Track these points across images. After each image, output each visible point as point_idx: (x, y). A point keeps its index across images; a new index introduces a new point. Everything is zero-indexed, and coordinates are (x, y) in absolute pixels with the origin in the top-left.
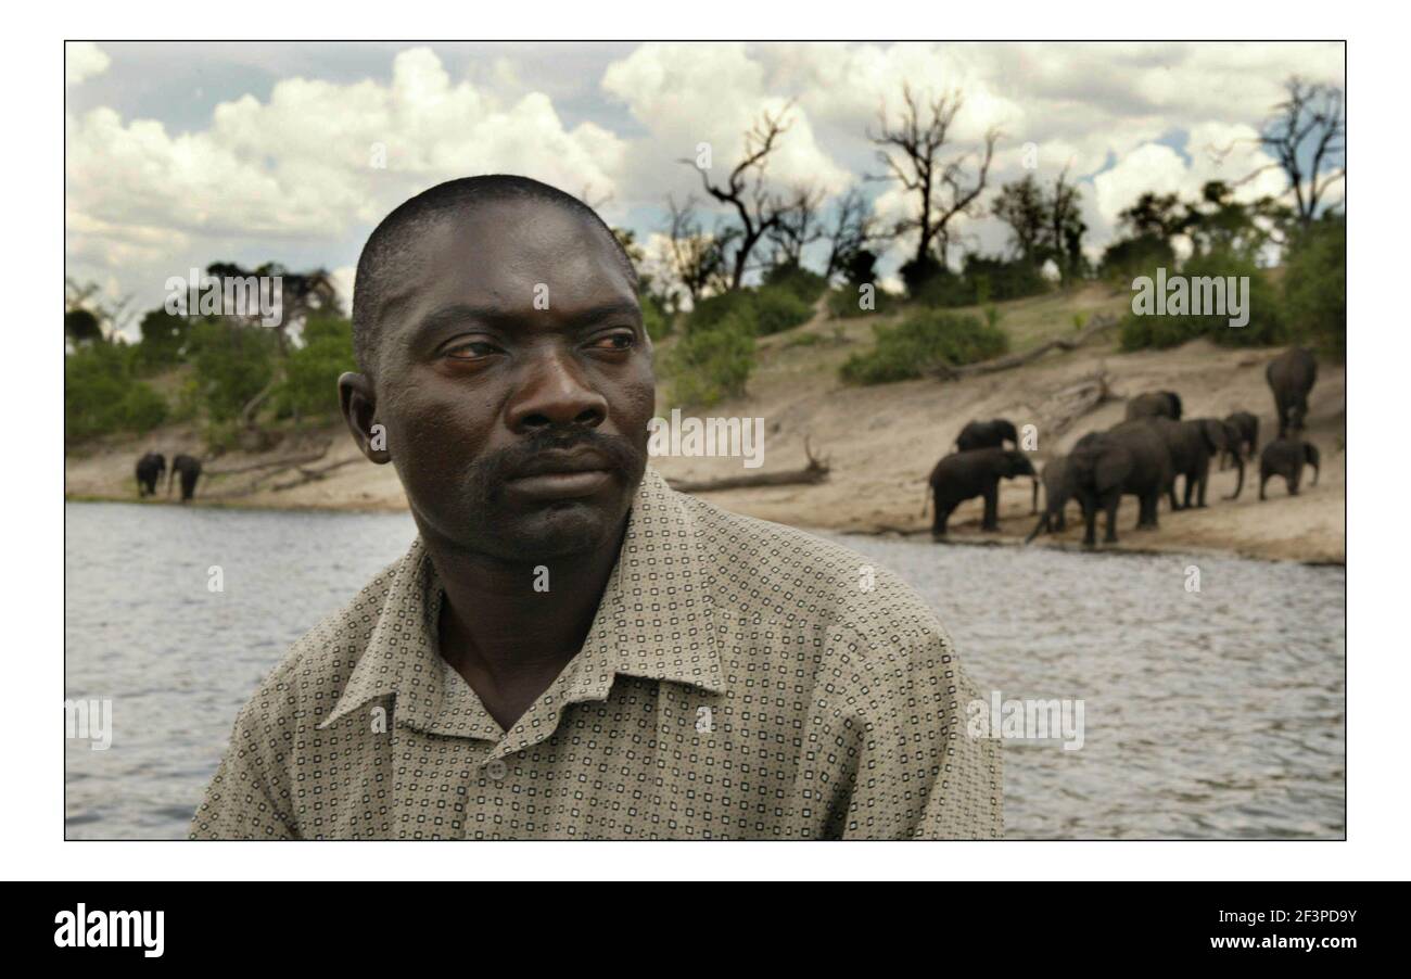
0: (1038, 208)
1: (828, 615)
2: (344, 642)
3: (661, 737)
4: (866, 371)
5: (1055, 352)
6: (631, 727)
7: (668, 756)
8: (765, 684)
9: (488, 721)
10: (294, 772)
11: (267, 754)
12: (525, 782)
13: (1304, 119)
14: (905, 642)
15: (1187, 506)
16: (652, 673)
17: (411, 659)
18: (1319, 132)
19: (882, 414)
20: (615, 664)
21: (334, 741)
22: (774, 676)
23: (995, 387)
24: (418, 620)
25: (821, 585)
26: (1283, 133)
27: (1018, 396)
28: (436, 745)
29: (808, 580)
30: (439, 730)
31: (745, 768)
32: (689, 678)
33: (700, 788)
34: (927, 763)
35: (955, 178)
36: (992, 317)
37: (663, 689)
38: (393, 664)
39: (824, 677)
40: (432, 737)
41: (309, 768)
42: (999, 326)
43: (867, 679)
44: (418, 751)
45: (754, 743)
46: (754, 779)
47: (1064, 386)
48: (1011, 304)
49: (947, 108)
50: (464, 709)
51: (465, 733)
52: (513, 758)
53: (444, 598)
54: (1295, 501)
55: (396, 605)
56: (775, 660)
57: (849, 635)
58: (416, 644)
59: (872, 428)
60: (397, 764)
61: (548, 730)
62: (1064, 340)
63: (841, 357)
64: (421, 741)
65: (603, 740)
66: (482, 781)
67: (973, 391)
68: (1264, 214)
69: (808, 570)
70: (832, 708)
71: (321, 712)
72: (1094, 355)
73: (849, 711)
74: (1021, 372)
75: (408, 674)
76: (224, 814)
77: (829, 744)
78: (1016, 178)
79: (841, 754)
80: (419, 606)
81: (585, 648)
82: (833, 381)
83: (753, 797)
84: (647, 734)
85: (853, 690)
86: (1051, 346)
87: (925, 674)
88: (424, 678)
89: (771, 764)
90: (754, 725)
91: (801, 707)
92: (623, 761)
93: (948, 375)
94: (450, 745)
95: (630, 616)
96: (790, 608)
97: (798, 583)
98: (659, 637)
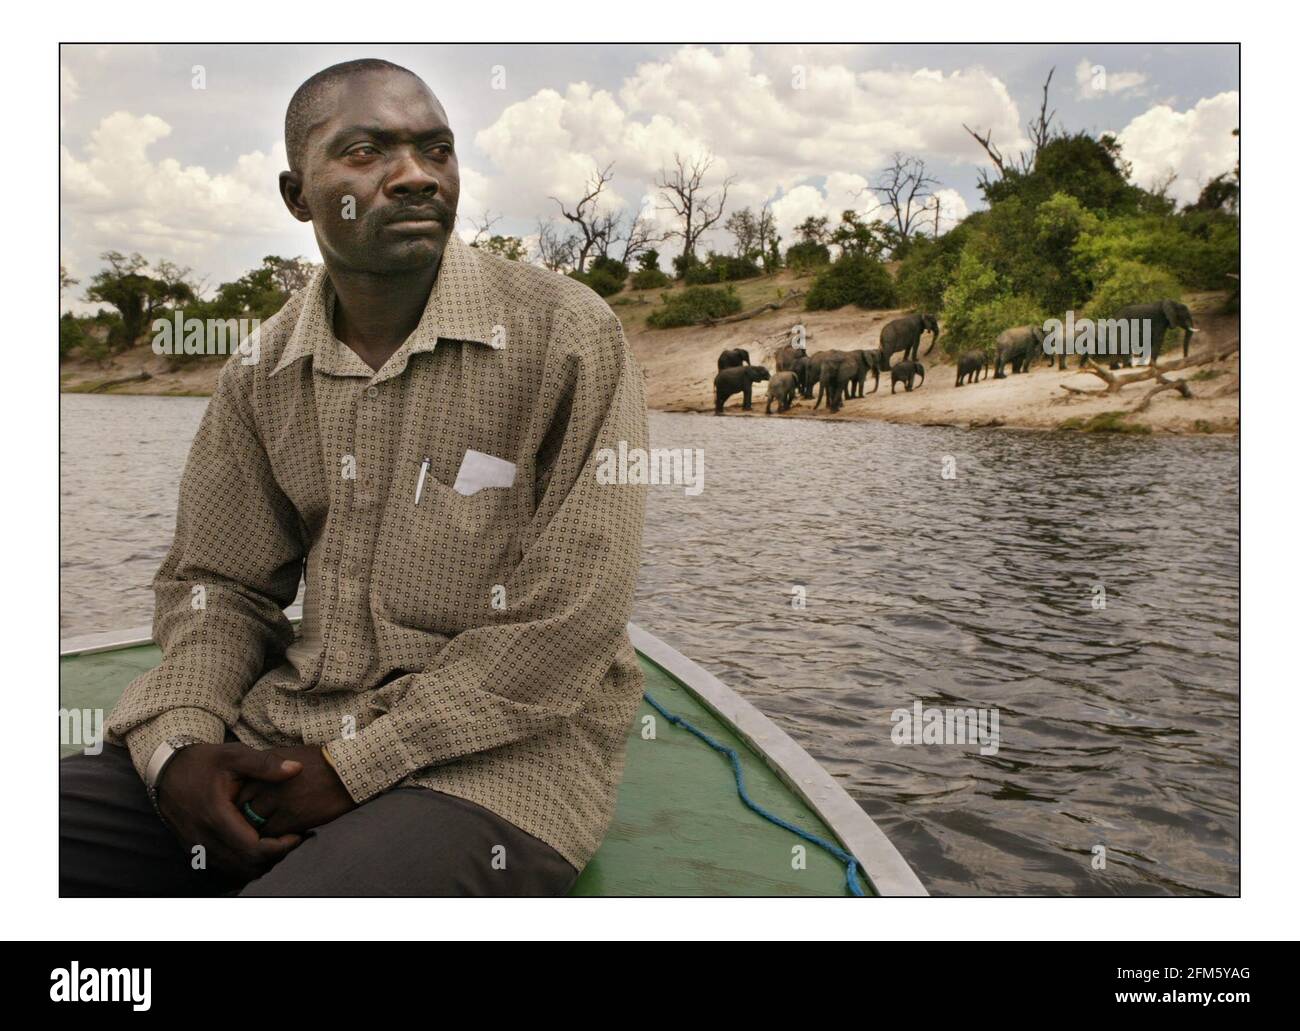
0: (752, 226)
1: (555, 305)
2: (279, 332)
3: (464, 372)
4: (662, 320)
5: (769, 310)
6: (447, 368)
7: (468, 382)
8: (520, 342)
9: (366, 367)
10: (255, 403)
11: (238, 395)
12: (388, 399)
13: (902, 177)
14: (597, 317)
15: (853, 397)
16: (459, 337)
17: (320, 336)
18: (911, 185)
19: (673, 345)
20: (438, 333)
21: (277, 386)
22: (525, 338)
23: (736, 330)
24: (323, 316)
25: (549, 290)
26: (890, 185)
27: (750, 336)
28: (338, 383)
29: (542, 288)
30: (339, 374)
31: (511, 387)
32: (479, 339)
33: (487, 398)
34: (609, 382)
35: (705, 209)
36: (731, 289)
37: (465, 347)
38: (310, 339)
39: (555, 335)
40: (335, 378)
41: (264, 400)
42: (734, 295)
43: (578, 335)
44: (327, 386)
45: (515, 374)
46: (516, 393)
47: (776, 331)
48: (738, 282)
49: (701, 168)
50: (351, 361)
51: (354, 374)
52: (381, 385)
53: (337, 302)
54: (910, 394)
55: (310, 307)
56: (525, 329)
57: (567, 313)
58: (323, 330)
59: (667, 354)
60: (317, 393)
61: (401, 369)
62: (773, 303)
63: (647, 312)
64: (329, 381)
65: (431, 376)
66: (365, 398)
67: (724, 333)
68: (877, 230)
69: (542, 283)
70: (559, 350)
71: (268, 370)
72: (791, 313)
73: (569, 351)
74: (749, 321)
75: (319, 344)
76: (214, 431)
77: (558, 368)
78: (740, 208)
79: (565, 374)
80: (323, 307)
81: (420, 326)
82: (642, 327)
83: (516, 403)
84: (456, 372)
85: (571, 341)
86: (767, 307)
87: (607, 336)
88: (328, 346)
89: (525, 385)
90: (515, 364)
91: (541, 354)
92: (443, 386)
93: (710, 323)
94: (345, 382)
95: (445, 307)
96: (532, 303)
97: (536, 290)
98: (461, 319)
